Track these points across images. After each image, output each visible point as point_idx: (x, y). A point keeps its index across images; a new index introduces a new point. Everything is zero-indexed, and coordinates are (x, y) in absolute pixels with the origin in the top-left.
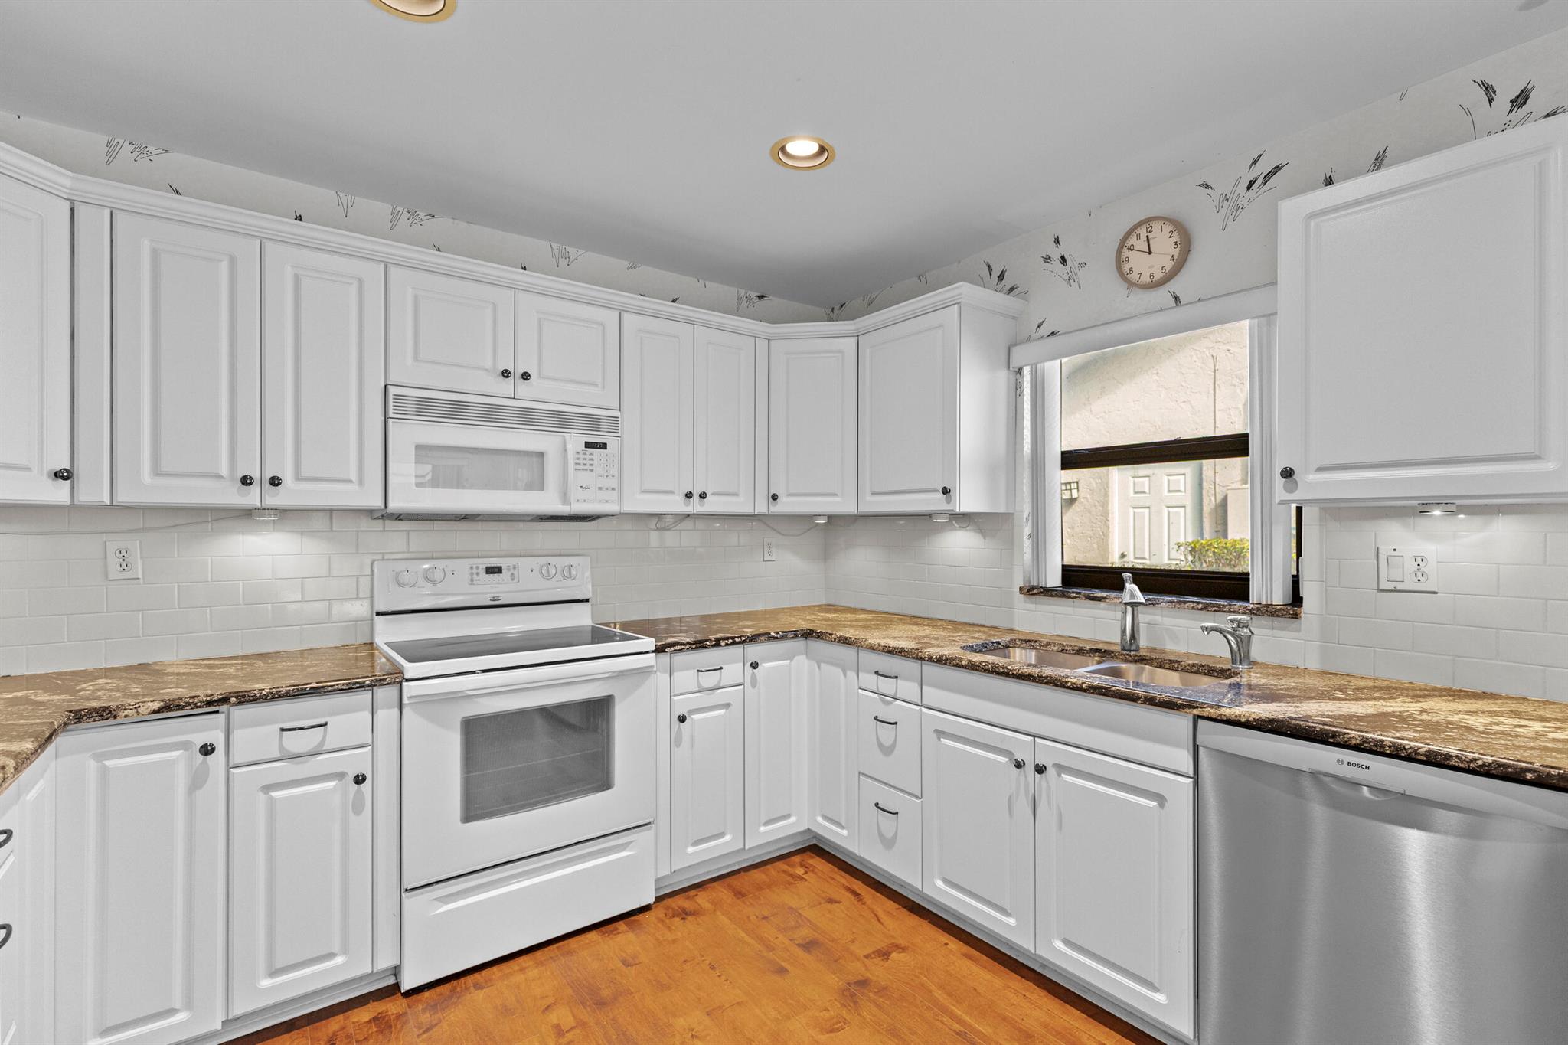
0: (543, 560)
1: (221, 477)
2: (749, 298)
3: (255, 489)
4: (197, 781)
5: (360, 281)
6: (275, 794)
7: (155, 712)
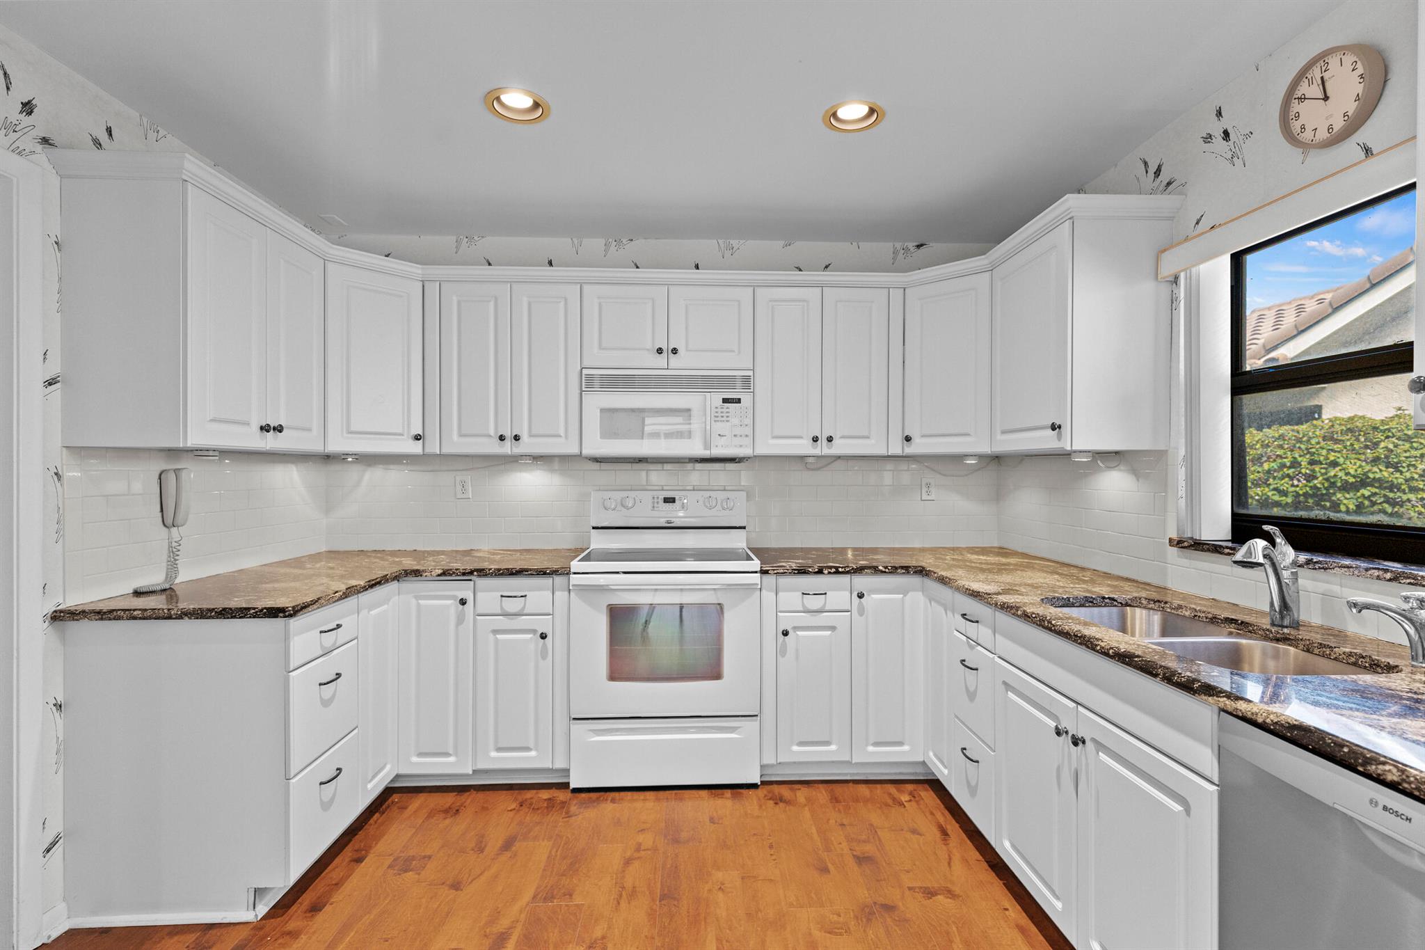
0: (707, 494)
1: (491, 436)
2: (906, 250)
3: (508, 443)
4: (460, 620)
5: (566, 300)
6: (499, 636)
7: (439, 575)
